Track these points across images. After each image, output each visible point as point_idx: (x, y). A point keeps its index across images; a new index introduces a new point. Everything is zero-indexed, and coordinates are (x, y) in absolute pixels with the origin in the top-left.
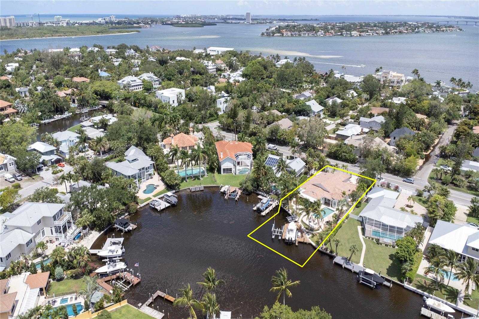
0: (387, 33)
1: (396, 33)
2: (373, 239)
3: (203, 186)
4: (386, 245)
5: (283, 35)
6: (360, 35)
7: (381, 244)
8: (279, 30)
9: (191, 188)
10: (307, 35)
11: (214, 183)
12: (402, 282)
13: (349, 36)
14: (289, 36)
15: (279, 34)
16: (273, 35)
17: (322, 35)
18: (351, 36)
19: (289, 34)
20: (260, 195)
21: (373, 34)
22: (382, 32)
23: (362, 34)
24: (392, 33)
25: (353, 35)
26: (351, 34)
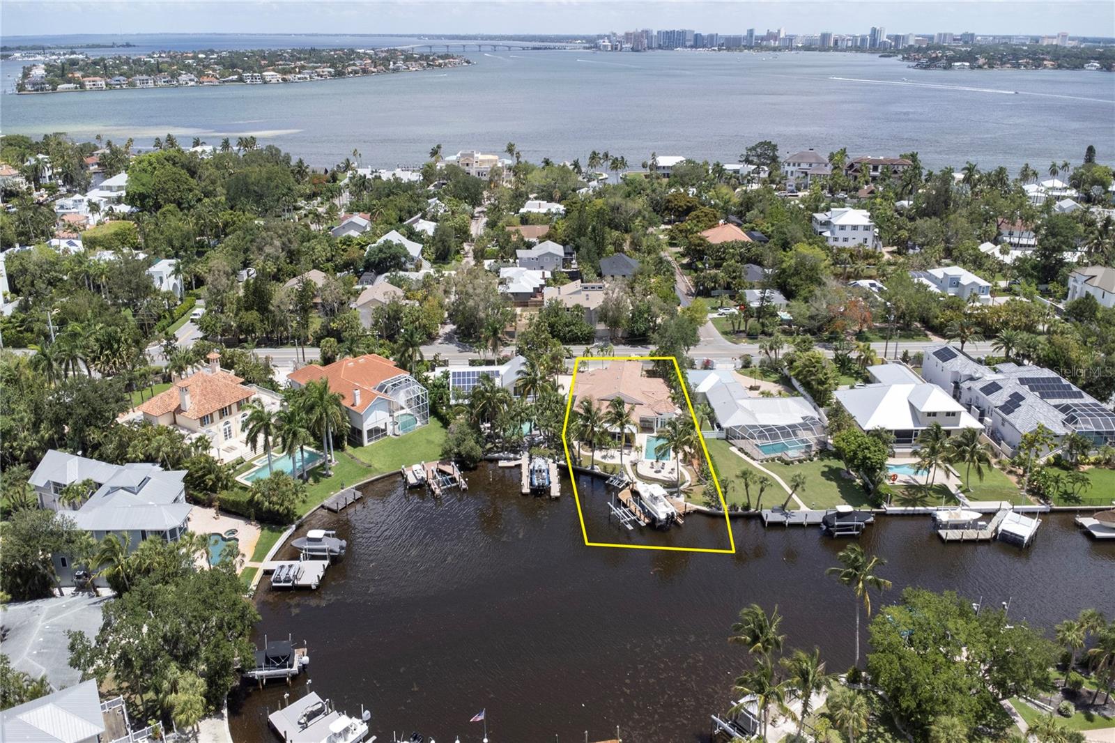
0: (339, 74)
1: (356, 72)
2: (773, 460)
3: (350, 487)
4: (800, 461)
5: (82, 86)
6: (284, 80)
7: (792, 462)
8: (60, 73)
9: (326, 503)
10: (151, 83)
11: (370, 472)
12: (878, 506)
13: (259, 82)
14: (101, 89)
15: (72, 85)
16: (54, 89)
17: (192, 83)
18: (265, 83)
19: (101, 83)
20: (501, 459)
21: (311, 77)
22: (329, 72)
23: (288, 77)
24: (349, 73)
25: (268, 79)
26: (263, 78)
